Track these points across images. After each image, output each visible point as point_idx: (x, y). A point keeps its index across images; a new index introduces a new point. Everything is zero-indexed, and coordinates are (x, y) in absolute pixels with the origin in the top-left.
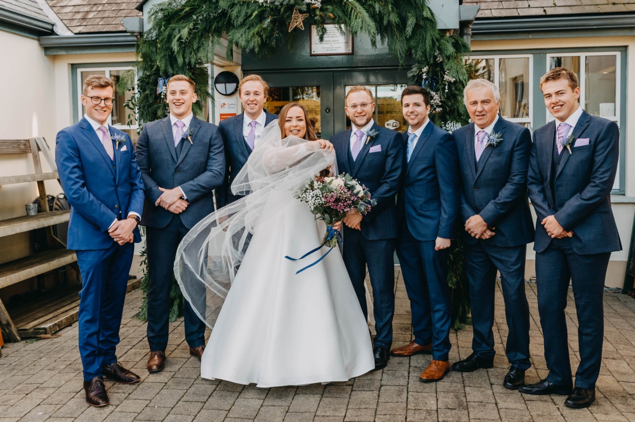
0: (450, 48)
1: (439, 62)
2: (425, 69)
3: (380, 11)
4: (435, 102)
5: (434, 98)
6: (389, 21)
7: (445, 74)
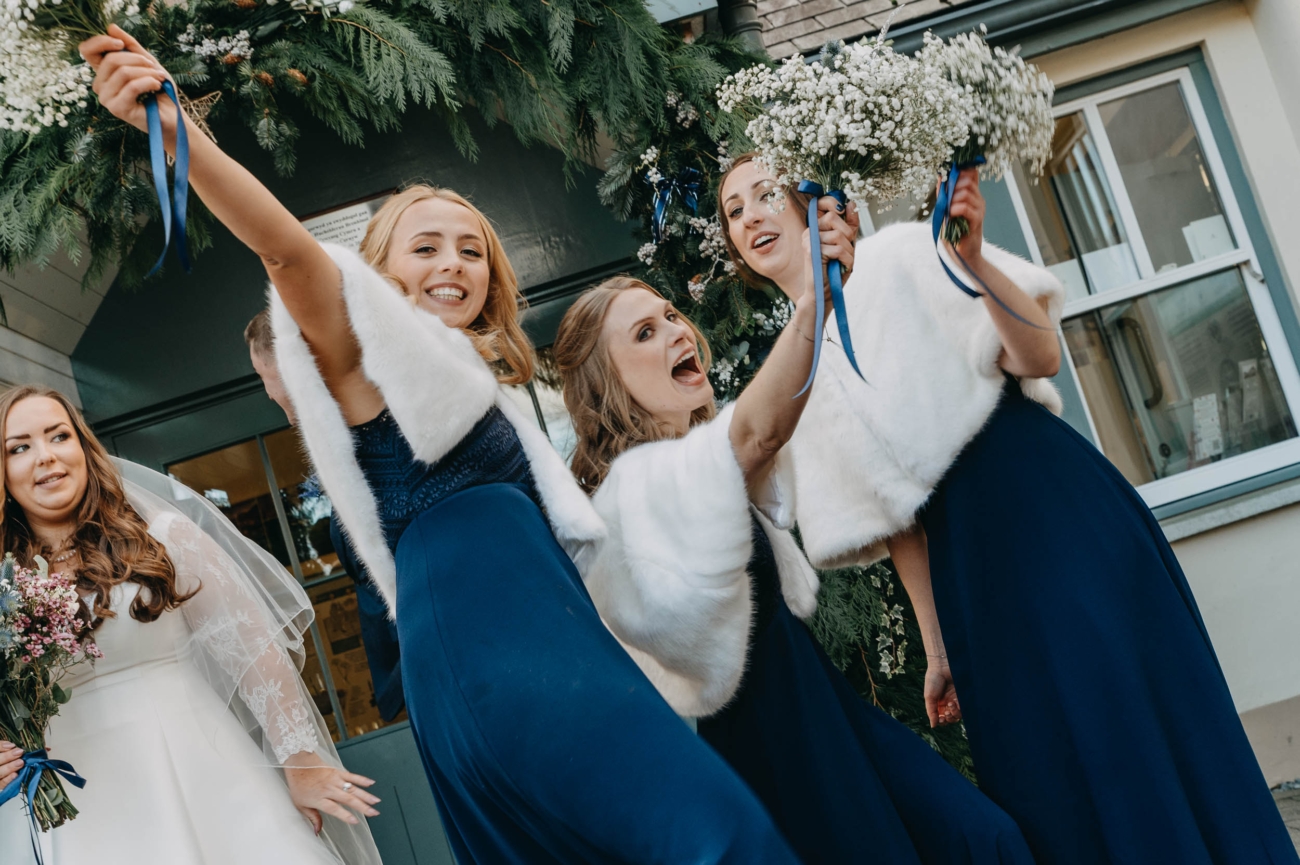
0: (709, 71)
1: (686, 125)
2: (651, 155)
3: (450, 18)
4: (714, 243)
5: (707, 233)
6: (488, 35)
7: (717, 154)
